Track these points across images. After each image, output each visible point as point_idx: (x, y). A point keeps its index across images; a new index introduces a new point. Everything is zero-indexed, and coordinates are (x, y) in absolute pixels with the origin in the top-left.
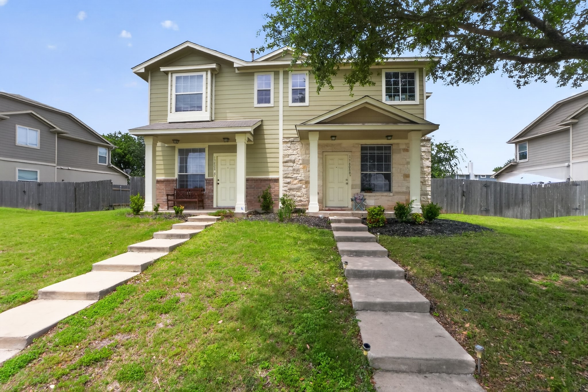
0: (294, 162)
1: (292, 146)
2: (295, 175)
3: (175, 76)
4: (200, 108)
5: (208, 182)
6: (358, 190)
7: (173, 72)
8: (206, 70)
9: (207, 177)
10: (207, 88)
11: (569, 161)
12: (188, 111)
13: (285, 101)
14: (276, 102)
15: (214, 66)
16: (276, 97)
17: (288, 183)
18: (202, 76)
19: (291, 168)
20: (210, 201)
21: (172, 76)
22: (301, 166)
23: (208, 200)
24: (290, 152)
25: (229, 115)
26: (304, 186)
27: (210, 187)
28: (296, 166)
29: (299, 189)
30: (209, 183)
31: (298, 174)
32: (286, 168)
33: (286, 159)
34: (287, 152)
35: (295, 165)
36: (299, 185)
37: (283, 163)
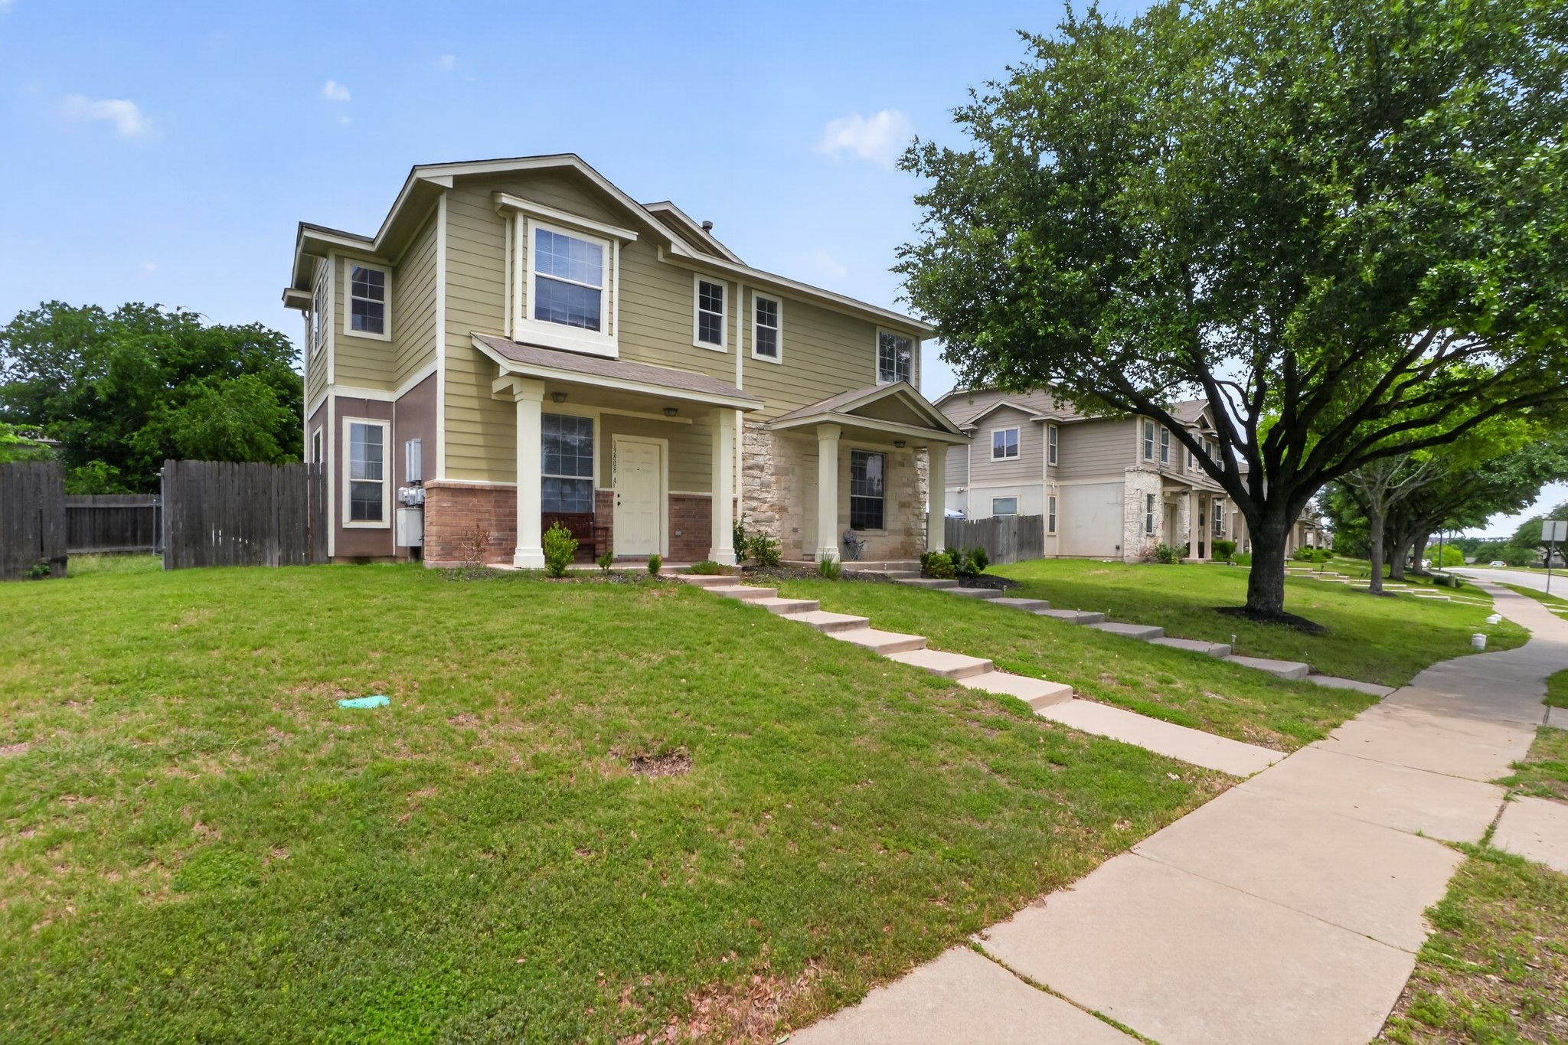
0: (761, 468)
1: (760, 437)
2: (764, 495)
3: (533, 226)
4: (594, 324)
5: (601, 498)
6: (848, 526)
7: (529, 215)
8: (610, 238)
9: (597, 486)
10: (611, 280)
11: (965, 484)
12: (565, 323)
13: (747, 348)
14: (732, 344)
15: (632, 236)
16: (732, 335)
17: (754, 509)
18: (600, 249)
19: (758, 481)
20: (607, 543)
21: (526, 224)
22: (773, 479)
23: (603, 540)
24: (756, 449)
25: (643, 351)
26: (777, 517)
27: (607, 510)
28: (767, 478)
29: (770, 520)
30: (602, 501)
31: (769, 492)
32: (747, 479)
33: (750, 462)
34: (752, 449)
35: (764, 474)
36: (770, 513)
37: (744, 469)
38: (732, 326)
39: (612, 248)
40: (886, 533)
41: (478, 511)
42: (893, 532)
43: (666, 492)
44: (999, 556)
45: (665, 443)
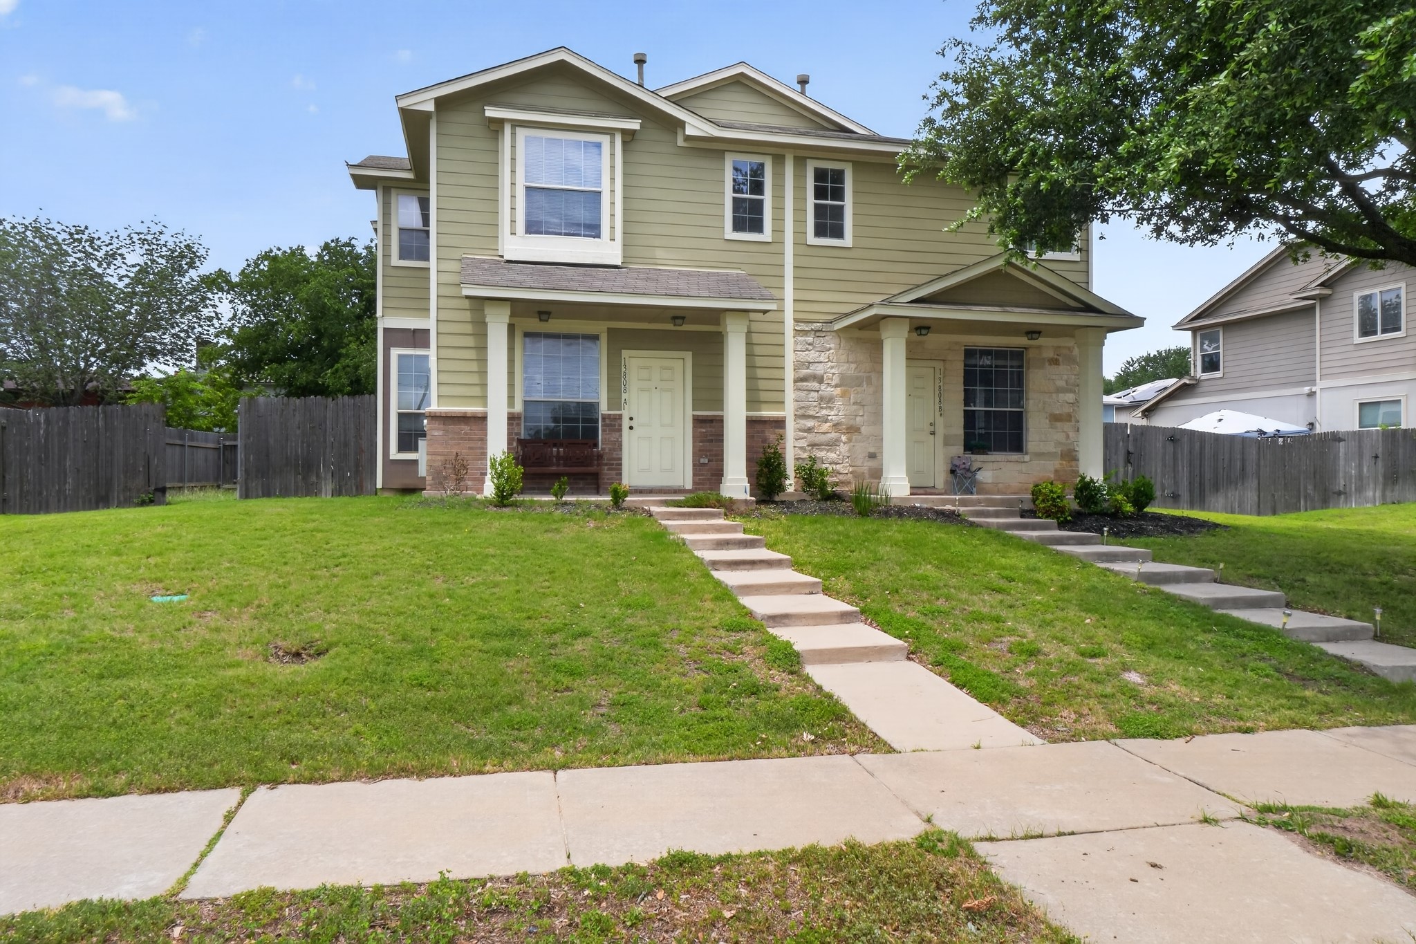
0: (820, 380)
1: (817, 341)
2: (824, 412)
3: (522, 133)
4: (593, 230)
5: (608, 422)
6: (958, 449)
7: (516, 124)
8: (610, 132)
9: (603, 409)
10: (613, 179)
11: (1313, 382)
12: (560, 234)
13: (799, 233)
14: (778, 231)
15: (635, 125)
16: (779, 219)
17: (809, 430)
18: (598, 145)
19: (815, 395)
20: (614, 472)
21: (513, 134)
22: (838, 391)
23: (609, 469)
24: (812, 355)
25: (660, 253)
26: (844, 438)
27: (615, 436)
28: (826, 390)
29: (832, 445)
30: (610, 425)
31: (831, 408)
32: (803, 394)
33: (804, 372)
34: (803, 356)
35: (823, 387)
36: (833, 435)
37: (795, 381)
38: (779, 209)
39: (612, 143)
40: (1027, 458)
41: (470, 440)
42: (1040, 455)
43: (690, 413)
44: (1339, 493)
45: (688, 356)
